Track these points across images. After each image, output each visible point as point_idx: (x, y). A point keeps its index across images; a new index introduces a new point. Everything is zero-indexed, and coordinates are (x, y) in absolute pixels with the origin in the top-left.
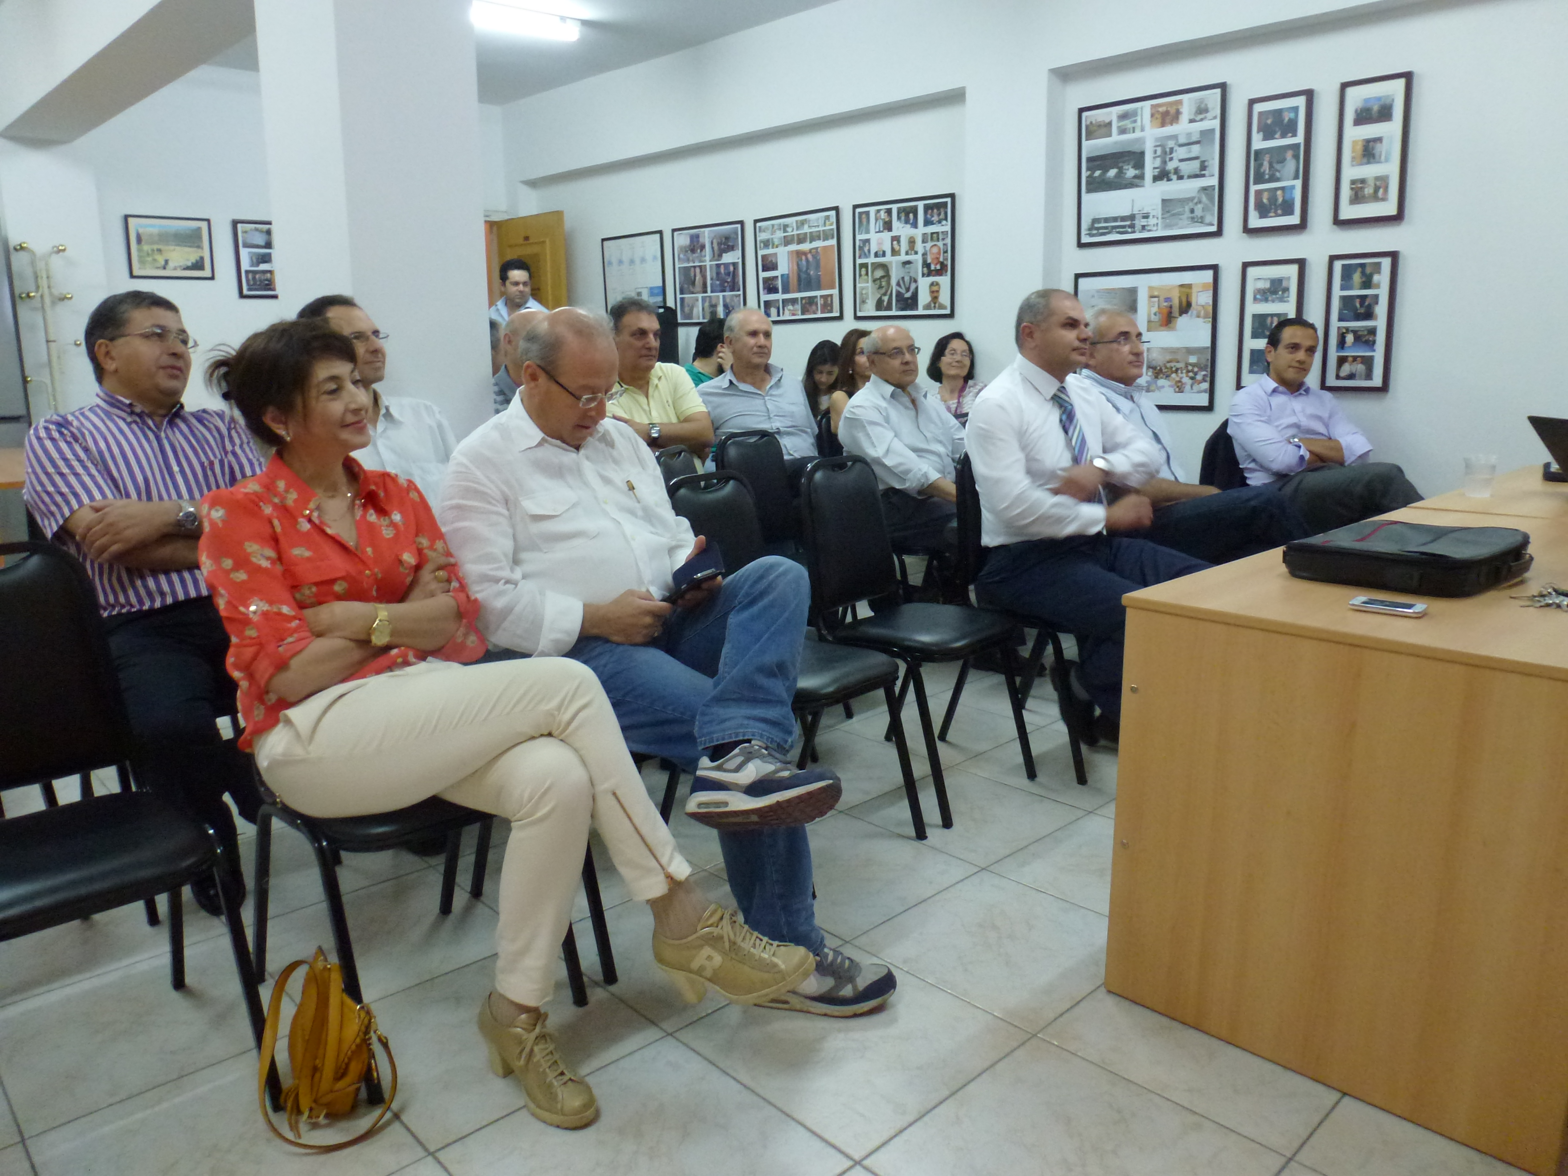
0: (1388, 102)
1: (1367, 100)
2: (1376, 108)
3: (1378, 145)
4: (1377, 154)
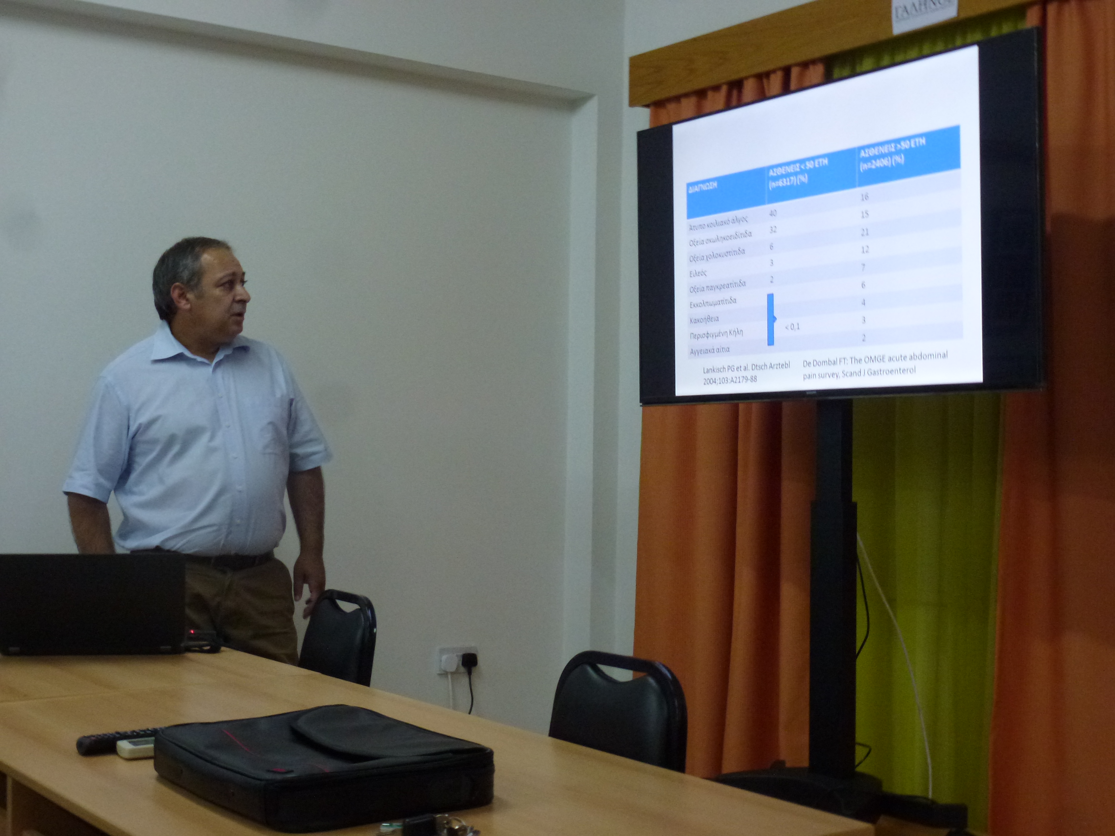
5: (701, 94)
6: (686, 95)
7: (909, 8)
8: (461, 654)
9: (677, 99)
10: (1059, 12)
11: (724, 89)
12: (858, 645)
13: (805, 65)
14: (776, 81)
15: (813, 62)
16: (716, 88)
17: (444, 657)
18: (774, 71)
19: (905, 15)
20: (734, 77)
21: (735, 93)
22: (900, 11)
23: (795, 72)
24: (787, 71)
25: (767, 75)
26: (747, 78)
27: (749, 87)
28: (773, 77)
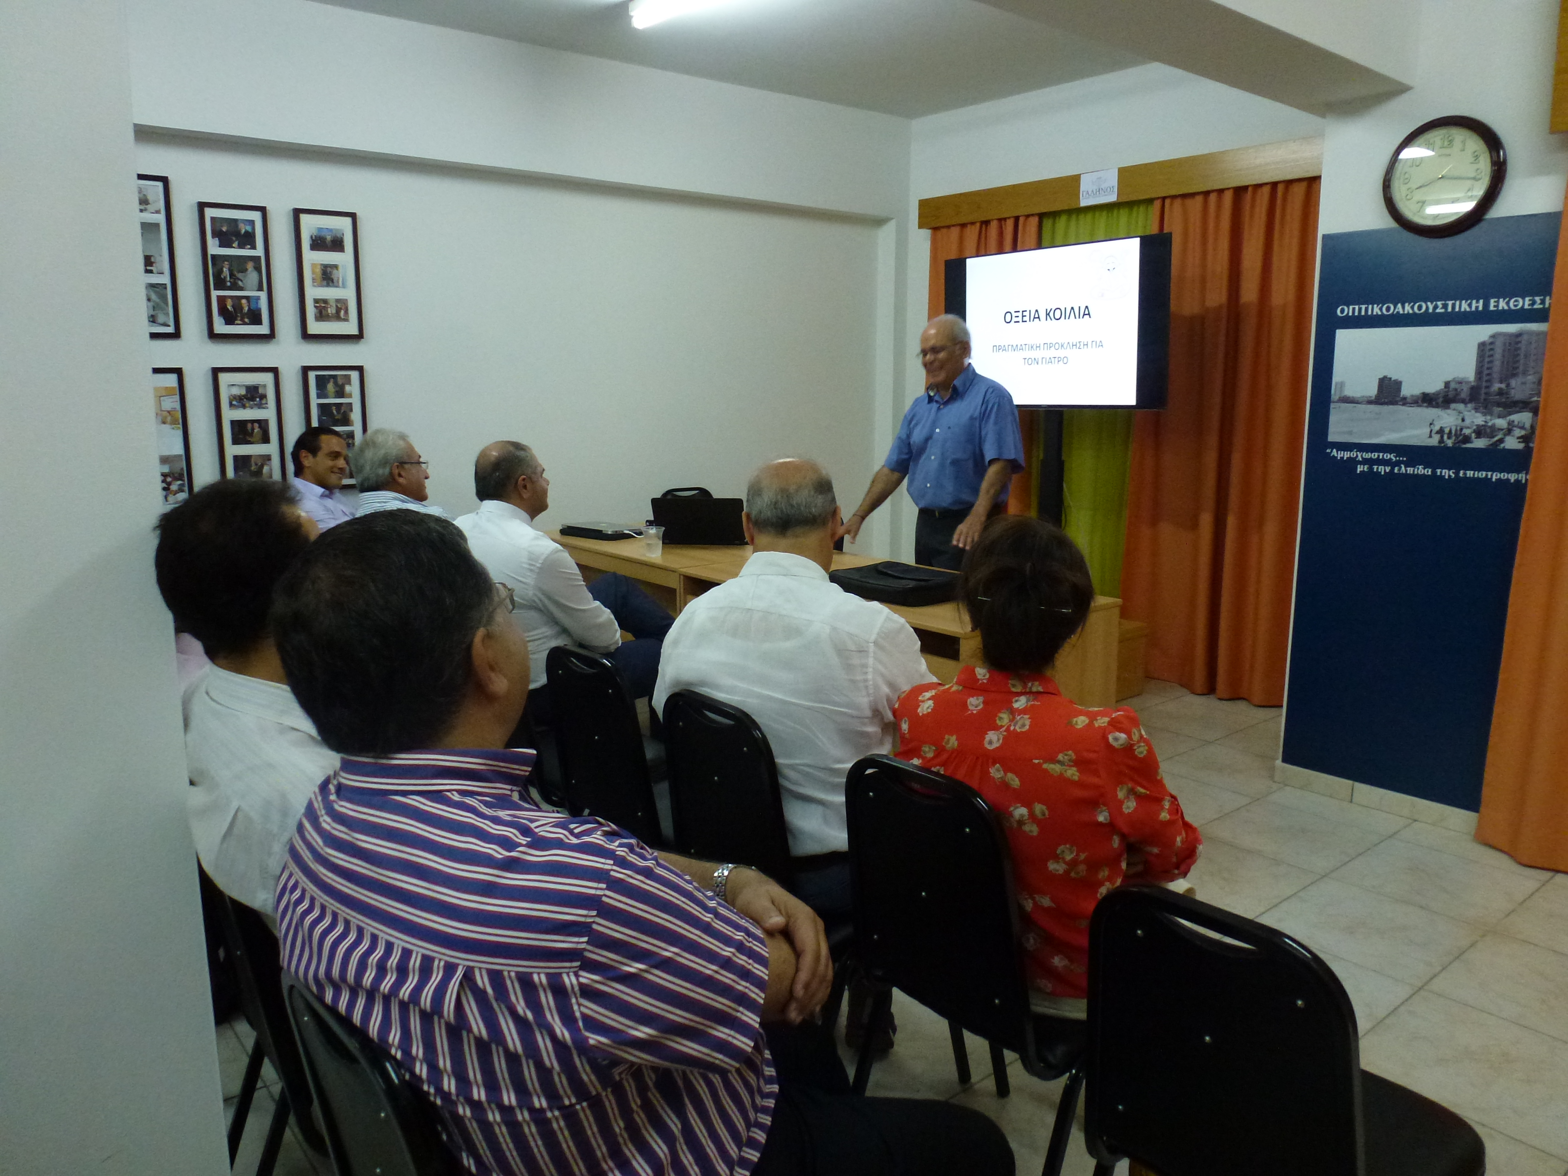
0: (339, 235)
1: (320, 229)
2: (329, 238)
3: (335, 271)
4: (335, 279)
5: (963, 226)
6: (953, 226)
7: (1090, 193)
9: (948, 227)
10: (1171, 204)
11: (978, 225)
13: (1028, 216)
14: (1009, 222)
15: (1032, 215)
16: (973, 223)
18: (1009, 218)
19: (1087, 195)
20: (985, 219)
21: (984, 226)
22: (1084, 194)
23: (1021, 220)
24: (1017, 219)
25: (1005, 219)
26: (993, 220)
27: (994, 226)
28: (1008, 220)
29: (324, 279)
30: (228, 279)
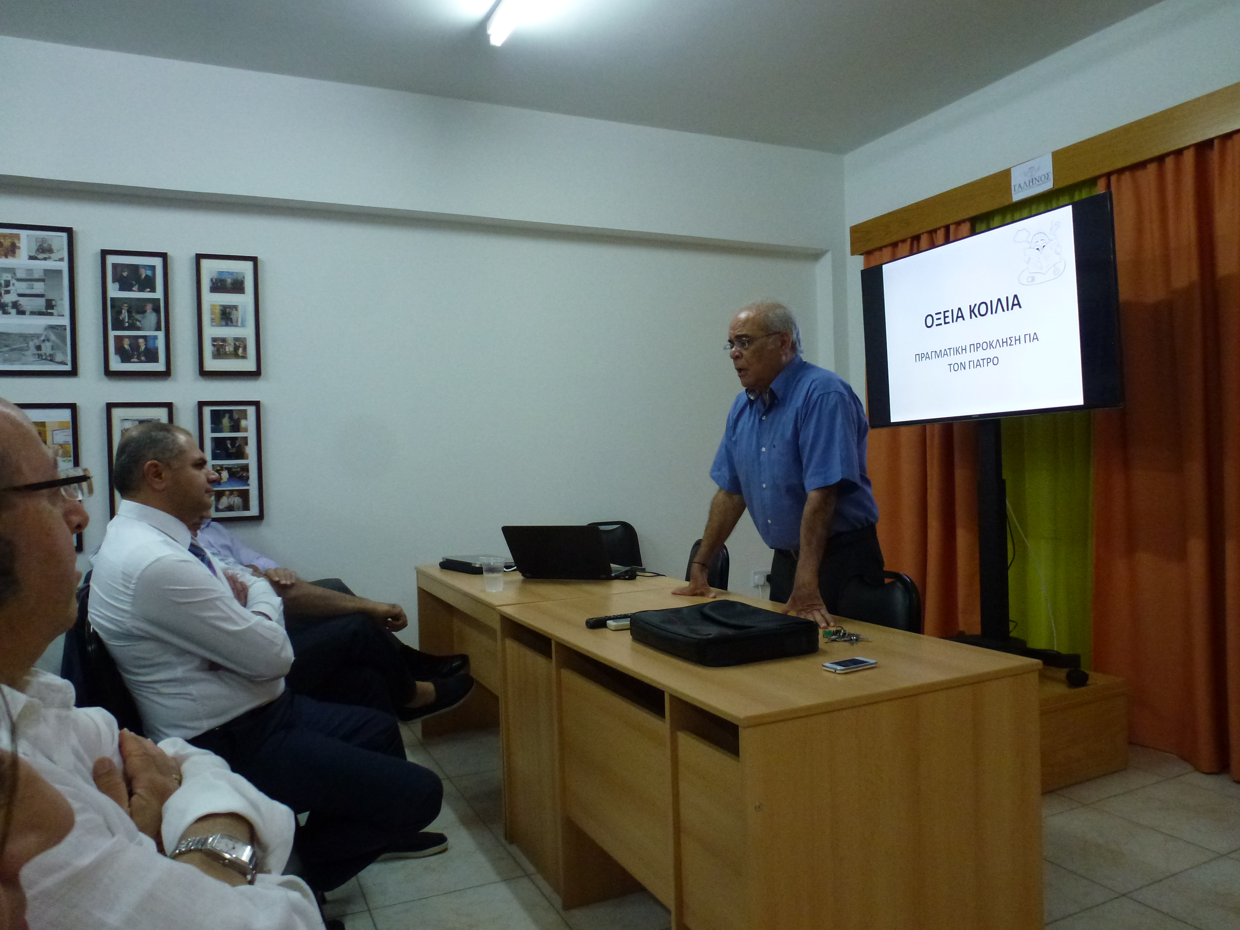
0: (240, 278)
1: (220, 273)
2: (229, 281)
3: (234, 312)
4: (234, 319)
5: (895, 245)
6: (885, 246)
7: (1022, 186)
8: (766, 575)
9: (880, 249)
11: (909, 241)
12: (1009, 562)
13: (958, 224)
14: (941, 234)
15: (964, 221)
16: (903, 241)
17: (757, 577)
18: (939, 229)
19: (1020, 189)
20: (915, 234)
21: (915, 242)
22: (1017, 188)
23: (952, 228)
24: (947, 228)
25: (935, 231)
26: (923, 233)
27: (924, 239)
28: (938, 232)
29: (222, 319)
30: (127, 320)
